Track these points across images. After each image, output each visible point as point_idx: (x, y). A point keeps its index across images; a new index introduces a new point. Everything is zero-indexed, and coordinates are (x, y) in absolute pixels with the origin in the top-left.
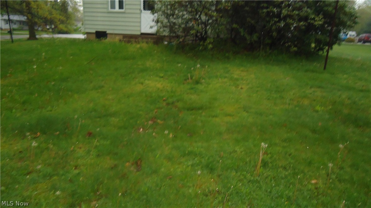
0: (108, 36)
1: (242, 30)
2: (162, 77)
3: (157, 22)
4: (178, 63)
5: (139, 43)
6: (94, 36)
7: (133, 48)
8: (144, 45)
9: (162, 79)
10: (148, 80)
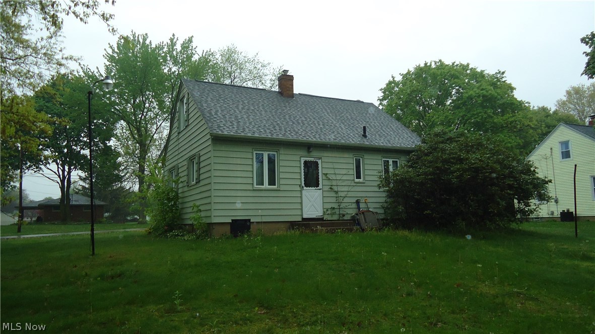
0: (252, 226)
6: (228, 228)
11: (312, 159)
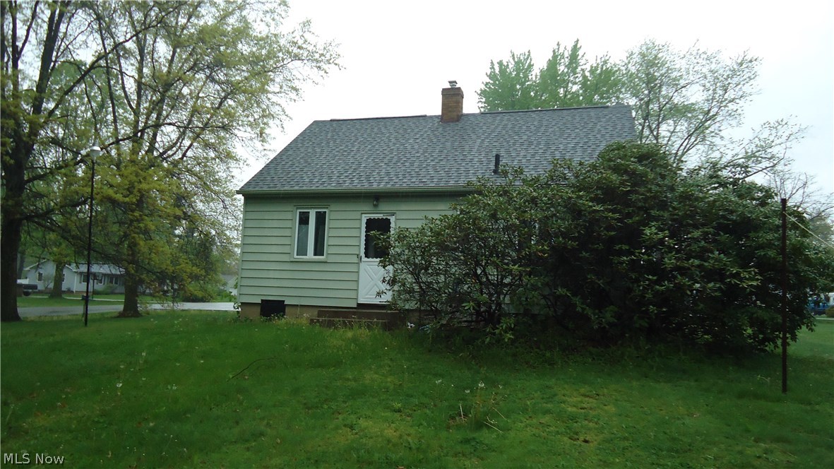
0: (287, 310)
1: (577, 300)
2: (399, 411)
3: (393, 282)
4: (436, 375)
5: (351, 327)
6: (258, 310)
7: (340, 337)
8: (363, 333)
9: (397, 415)
10: (367, 417)
11: (380, 216)
